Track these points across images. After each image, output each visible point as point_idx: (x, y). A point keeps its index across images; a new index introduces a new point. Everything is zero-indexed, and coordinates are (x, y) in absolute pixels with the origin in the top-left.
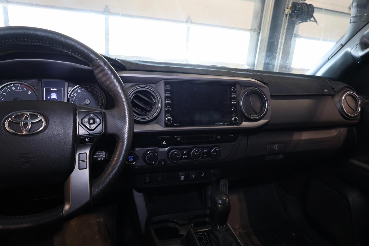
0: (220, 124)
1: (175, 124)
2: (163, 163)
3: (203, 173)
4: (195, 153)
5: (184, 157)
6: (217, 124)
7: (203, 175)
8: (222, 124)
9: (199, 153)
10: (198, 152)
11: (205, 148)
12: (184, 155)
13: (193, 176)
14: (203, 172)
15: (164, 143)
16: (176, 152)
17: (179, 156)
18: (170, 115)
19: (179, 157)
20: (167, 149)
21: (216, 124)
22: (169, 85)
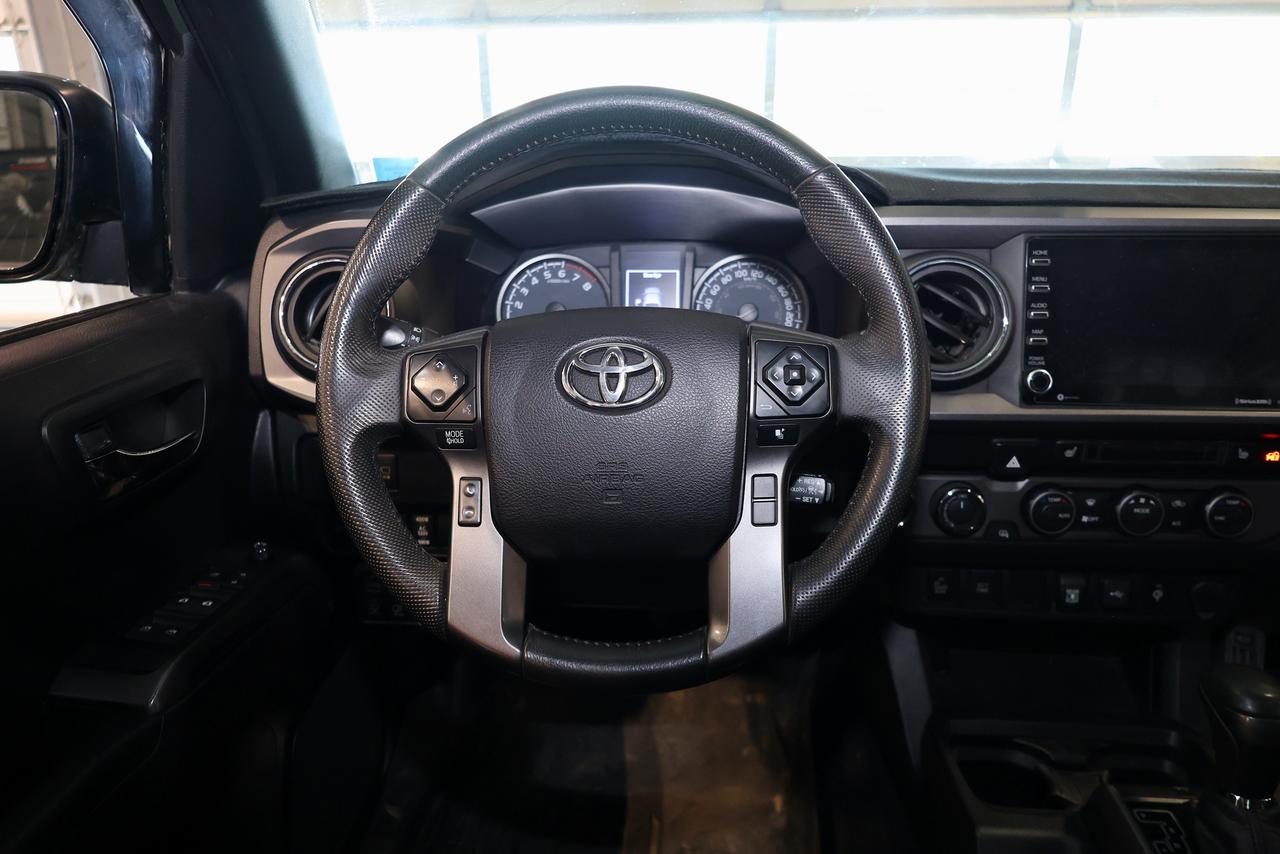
0: (1254, 402)
1: (1061, 397)
2: (1003, 535)
3: (1159, 589)
4: (1137, 510)
5: (1085, 519)
6: (1243, 401)
7: (1158, 595)
8: (1264, 402)
9: (1151, 510)
10: (1147, 504)
11: (1179, 493)
12: (1089, 511)
13: (1118, 594)
14: (1159, 586)
15: (1014, 463)
16: (1058, 500)
17: (1067, 516)
18: (1043, 363)
19: (1066, 520)
20: (1021, 485)
21: (1237, 401)
22: (1045, 252)
